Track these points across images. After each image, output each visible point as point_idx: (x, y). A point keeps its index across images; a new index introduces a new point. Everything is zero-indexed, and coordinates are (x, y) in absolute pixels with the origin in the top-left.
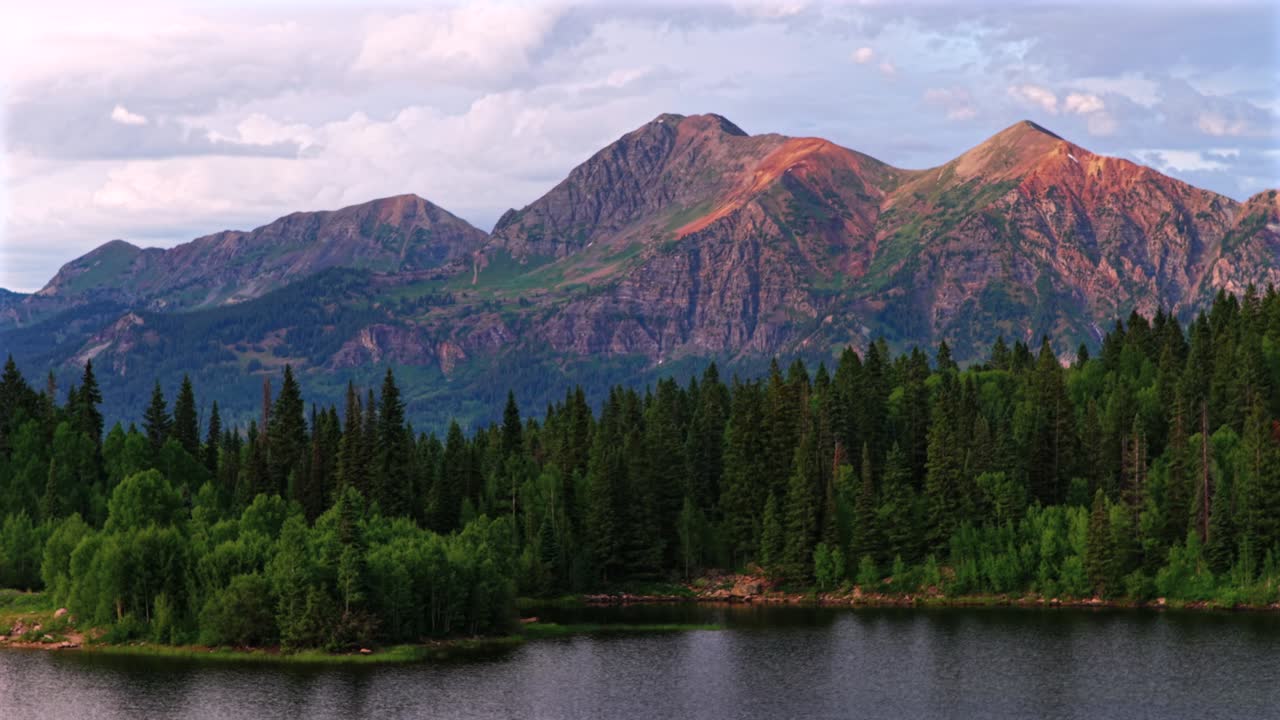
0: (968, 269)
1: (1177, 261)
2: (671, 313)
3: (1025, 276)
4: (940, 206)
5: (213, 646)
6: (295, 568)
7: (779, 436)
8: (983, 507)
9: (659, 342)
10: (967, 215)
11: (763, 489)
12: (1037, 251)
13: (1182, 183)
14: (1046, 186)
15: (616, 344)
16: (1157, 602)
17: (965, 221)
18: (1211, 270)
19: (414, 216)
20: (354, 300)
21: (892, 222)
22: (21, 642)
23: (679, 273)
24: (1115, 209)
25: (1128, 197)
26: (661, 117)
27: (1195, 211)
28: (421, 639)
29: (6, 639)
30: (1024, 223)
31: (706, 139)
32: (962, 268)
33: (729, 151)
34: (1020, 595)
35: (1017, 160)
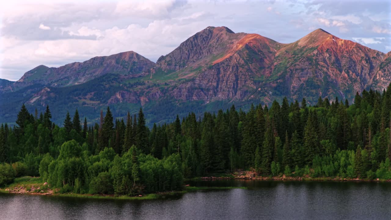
0: (302, 74)
1: (366, 72)
2: (211, 88)
3: (319, 76)
4: (293, 55)
5: (93, 194)
6: (118, 171)
7: (260, 128)
8: (322, 151)
9: (208, 96)
10: (302, 57)
11: (255, 145)
12: (323, 68)
13: (368, 48)
14: (326, 49)
15: (195, 97)
16: (377, 180)
17: (301, 59)
18: (376, 74)
19: (132, 58)
20: (114, 83)
21: (279, 60)
22: (34, 193)
23: (213, 75)
24: (347, 56)
25: (351, 52)
26: (208, 27)
27: (371, 56)
28: (156, 192)
29: (29, 192)
30: (319, 60)
31: (222, 34)
32: (300, 74)
33: (229, 38)
34: (334, 177)
35: (317, 41)
